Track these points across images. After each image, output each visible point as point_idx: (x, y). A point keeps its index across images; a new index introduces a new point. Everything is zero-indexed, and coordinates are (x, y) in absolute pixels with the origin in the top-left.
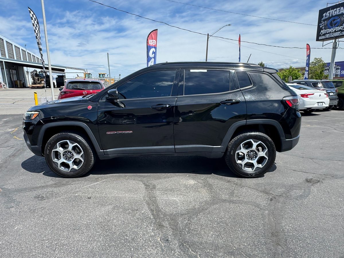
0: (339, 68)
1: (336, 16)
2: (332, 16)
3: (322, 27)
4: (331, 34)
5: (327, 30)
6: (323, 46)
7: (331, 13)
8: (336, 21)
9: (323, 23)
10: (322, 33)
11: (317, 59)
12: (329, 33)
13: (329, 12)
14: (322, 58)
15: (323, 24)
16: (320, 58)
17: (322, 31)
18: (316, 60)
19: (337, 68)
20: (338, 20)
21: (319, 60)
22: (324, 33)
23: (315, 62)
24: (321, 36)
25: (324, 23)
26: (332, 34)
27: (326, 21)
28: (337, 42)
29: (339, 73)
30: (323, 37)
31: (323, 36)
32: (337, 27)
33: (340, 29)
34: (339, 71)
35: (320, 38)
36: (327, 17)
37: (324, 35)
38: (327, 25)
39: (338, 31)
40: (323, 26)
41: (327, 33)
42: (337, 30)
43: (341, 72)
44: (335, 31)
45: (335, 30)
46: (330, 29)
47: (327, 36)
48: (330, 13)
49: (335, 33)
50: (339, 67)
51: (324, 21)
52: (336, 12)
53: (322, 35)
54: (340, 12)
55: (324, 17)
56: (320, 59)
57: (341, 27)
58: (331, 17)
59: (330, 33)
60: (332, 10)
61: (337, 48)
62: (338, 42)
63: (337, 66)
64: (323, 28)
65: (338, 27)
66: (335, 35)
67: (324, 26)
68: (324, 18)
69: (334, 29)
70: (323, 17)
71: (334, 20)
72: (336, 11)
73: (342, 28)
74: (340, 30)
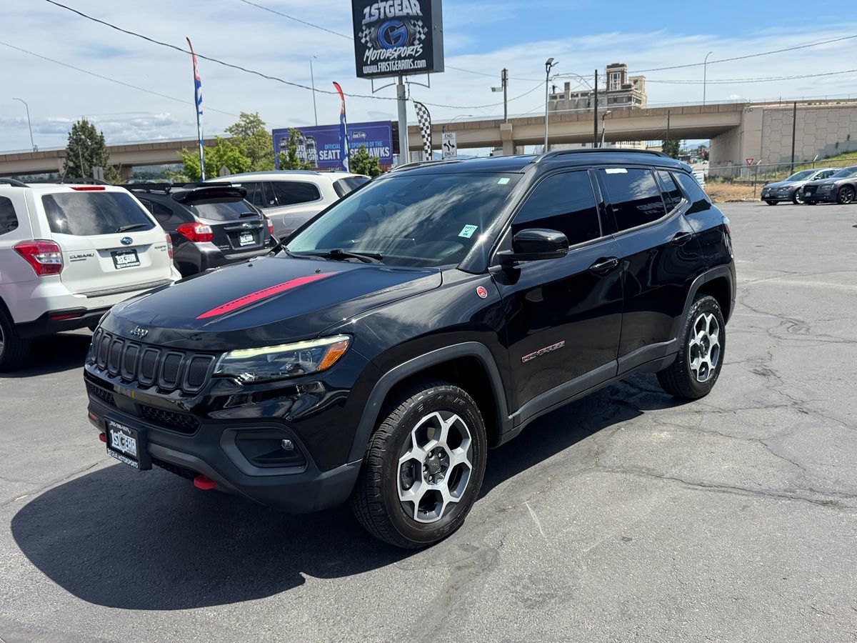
0: (312, 145)
1: (395, 18)
2: (386, 19)
3: (366, 42)
4: (390, 63)
5: (379, 51)
6: (373, 92)
7: (382, 10)
8: (396, 32)
9: (367, 32)
10: (368, 57)
11: (247, 117)
12: (385, 60)
13: (375, 6)
14: (259, 115)
15: (366, 35)
16: (255, 114)
17: (367, 53)
18: (244, 119)
19: (308, 143)
20: (402, 30)
21: (252, 119)
22: (373, 59)
23: (243, 123)
24: (366, 64)
25: (370, 33)
26: (394, 64)
27: (373, 29)
28: (404, 83)
29: (315, 157)
30: (373, 69)
31: (371, 64)
32: (403, 46)
33: (409, 52)
34: (314, 151)
35: (366, 70)
36: (373, 19)
37: (375, 62)
38: (377, 38)
39: (405, 58)
40: (368, 39)
41: (380, 60)
42: (403, 56)
43: (319, 156)
44: (400, 58)
45: (397, 53)
46: (386, 49)
47: (383, 67)
48: (379, 9)
49: (399, 61)
50: (313, 142)
51: (369, 25)
52: (392, 9)
53: (369, 63)
54: (402, 10)
55: (367, 16)
56: (254, 117)
57: (412, 48)
58: (383, 19)
59: (388, 59)
60: (384, 3)
61: (407, 99)
62: (406, 85)
63: (307, 138)
64: (369, 45)
65: (405, 47)
66: (399, 65)
67: (370, 39)
68: (367, 20)
69: (396, 51)
70: (364, 16)
71: (392, 29)
72: (393, 6)
73: (413, 50)
74: (410, 56)
